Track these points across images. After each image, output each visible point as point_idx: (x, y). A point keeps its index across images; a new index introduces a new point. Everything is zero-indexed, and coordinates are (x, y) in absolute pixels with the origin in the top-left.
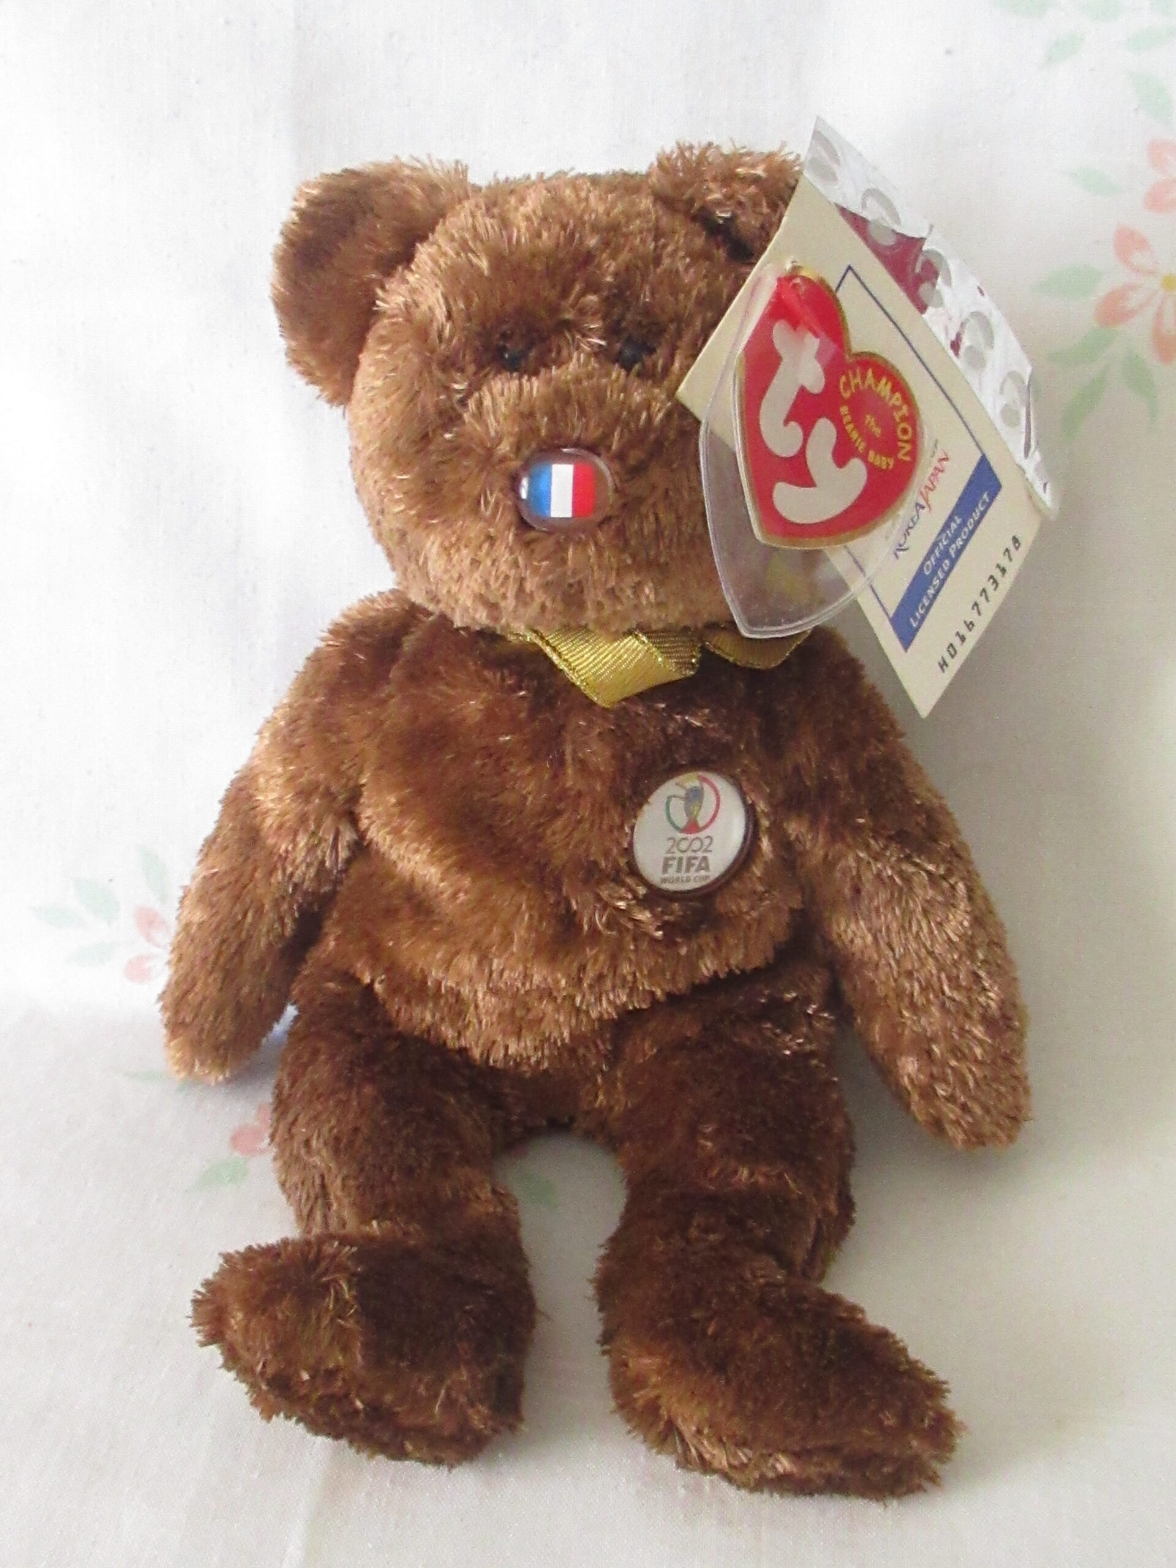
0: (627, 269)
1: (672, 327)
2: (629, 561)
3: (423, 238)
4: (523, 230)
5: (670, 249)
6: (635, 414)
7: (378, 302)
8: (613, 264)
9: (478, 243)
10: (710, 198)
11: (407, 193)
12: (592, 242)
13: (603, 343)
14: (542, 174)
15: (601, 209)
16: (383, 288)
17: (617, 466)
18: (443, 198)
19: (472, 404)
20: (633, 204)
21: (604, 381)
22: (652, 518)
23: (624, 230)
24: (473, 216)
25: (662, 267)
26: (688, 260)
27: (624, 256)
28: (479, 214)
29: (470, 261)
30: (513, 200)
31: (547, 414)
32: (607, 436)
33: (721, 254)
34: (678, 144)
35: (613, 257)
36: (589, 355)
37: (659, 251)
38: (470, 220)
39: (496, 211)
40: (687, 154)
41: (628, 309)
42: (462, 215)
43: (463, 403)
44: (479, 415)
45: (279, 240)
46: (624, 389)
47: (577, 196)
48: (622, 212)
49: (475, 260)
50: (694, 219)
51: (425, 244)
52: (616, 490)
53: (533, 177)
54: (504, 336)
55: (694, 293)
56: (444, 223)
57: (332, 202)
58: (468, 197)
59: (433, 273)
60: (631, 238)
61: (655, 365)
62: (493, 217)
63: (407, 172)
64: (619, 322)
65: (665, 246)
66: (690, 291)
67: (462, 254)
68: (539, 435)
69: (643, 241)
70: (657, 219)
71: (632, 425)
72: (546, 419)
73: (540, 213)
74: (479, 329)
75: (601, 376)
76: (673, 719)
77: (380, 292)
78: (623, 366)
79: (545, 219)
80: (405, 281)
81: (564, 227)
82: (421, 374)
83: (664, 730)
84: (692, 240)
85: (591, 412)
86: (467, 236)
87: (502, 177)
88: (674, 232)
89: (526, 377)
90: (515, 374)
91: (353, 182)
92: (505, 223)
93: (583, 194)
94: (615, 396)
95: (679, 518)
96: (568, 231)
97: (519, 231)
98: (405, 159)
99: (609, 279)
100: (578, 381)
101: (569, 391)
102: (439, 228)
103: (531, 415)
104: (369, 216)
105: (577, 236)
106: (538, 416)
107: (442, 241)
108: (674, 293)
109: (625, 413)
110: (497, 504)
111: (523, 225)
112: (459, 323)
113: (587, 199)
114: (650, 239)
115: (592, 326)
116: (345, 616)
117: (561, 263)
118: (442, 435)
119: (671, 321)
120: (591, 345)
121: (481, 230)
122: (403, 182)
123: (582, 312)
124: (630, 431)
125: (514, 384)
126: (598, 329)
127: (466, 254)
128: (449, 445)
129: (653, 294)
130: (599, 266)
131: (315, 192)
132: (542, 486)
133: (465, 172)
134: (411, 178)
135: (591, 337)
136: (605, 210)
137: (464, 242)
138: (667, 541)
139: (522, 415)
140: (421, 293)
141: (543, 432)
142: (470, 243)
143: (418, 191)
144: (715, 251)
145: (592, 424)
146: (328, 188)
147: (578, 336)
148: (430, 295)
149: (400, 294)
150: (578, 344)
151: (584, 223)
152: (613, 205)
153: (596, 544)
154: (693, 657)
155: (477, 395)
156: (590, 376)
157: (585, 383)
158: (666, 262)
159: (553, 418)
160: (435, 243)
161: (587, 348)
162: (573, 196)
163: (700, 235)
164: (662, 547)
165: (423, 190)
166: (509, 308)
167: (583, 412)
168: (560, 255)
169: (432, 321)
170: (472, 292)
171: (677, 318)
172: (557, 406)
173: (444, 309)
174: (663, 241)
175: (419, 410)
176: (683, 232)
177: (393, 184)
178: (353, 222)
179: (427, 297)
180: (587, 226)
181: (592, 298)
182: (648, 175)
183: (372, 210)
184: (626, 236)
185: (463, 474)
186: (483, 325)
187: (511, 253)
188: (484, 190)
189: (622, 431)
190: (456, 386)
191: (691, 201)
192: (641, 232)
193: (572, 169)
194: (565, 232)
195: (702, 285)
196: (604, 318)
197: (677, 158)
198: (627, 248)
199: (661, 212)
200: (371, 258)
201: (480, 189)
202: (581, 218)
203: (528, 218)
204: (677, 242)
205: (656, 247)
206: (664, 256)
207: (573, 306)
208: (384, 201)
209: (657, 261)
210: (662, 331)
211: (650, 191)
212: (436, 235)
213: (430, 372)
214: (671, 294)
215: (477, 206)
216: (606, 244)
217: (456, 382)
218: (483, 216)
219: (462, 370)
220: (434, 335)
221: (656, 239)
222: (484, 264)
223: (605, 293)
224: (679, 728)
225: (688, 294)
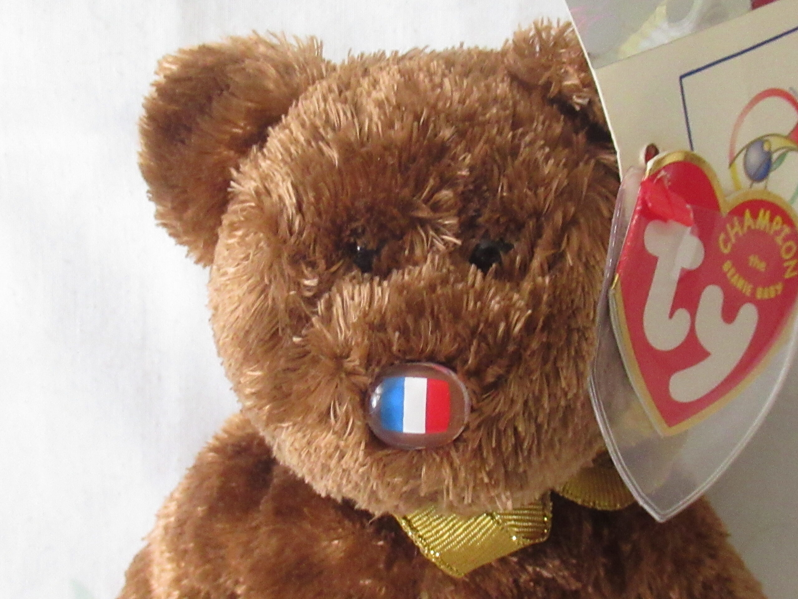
0: (484, 163)
1: (531, 224)
2: (486, 480)
3: (275, 120)
4: (375, 118)
5: (527, 139)
6: (492, 325)
7: (232, 183)
8: (469, 156)
9: (329, 129)
10: (568, 83)
11: (261, 72)
12: (447, 133)
13: (459, 242)
14: (396, 53)
15: (456, 96)
16: (237, 169)
17: (473, 384)
18: (298, 78)
19: (321, 306)
20: (488, 88)
21: (460, 286)
22: (510, 432)
23: (481, 118)
24: (325, 100)
25: (521, 159)
26: (547, 150)
27: (480, 148)
28: (330, 98)
29: (320, 150)
30: (365, 83)
31: (399, 329)
32: (462, 351)
33: (580, 138)
34: (535, 24)
35: (468, 150)
36: (443, 257)
37: (516, 141)
38: (322, 105)
39: (348, 94)
40: (544, 35)
41: (484, 205)
42: (314, 99)
43: (312, 302)
44: (328, 319)
45: (142, 112)
46: (480, 296)
47: (431, 80)
48: (479, 100)
49: (325, 148)
50: (552, 101)
51: (277, 128)
52: (473, 410)
53: (388, 55)
54: (354, 232)
55: (554, 185)
56: (297, 105)
57: (190, 79)
58: (322, 77)
59: (283, 160)
60: (487, 127)
61: (513, 261)
62: (345, 101)
63: (262, 49)
64: (473, 218)
65: (523, 135)
66: (549, 184)
67: (313, 144)
68: (390, 351)
69: (500, 132)
70: (515, 104)
71: (490, 338)
72: (397, 334)
73: (394, 101)
74: (329, 224)
75: (456, 281)
76: (526, 570)
77: (234, 173)
78: (479, 266)
79: (398, 107)
80: (257, 166)
81: (417, 118)
82: (271, 267)
83: (516, 581)
84: (550, 127)
85: (446, 325)
86: (318, 123)
87: (356, 54)
88: (531, 120)
89: (377, 279)
90: (366, 275)
91: (209, 60)
92: (357, 110)
93: (437, 80)
94: (471, 304)
95: (539, 427)
96: (422, 121)
97: (371, 120)
98: (262, 34)
99: (465, 172)
100: (432, 288)
101: (423, 301)
102: (292, 111)
103: (382, 327)
104: (225, 93)
105: (431, 126)
106: (390, 330)
107: (294, 126)
108: (534, 187)
109: (482, 325)
110: (347, 414)
111: (375, 112)
112: (309, 217)
113: (441, 85)
114: (507, 129)
115: (447, 222)
116: (225, 431)
117: (413, 159)
118: (291, 338)
119: (530, 216)
120: (446, 243)
121: (333, 117)
122: (258, 60)
123: (436, 208)
124: (488, 344)
125: (365, 290)
126: (451, 225)
127: (317, 143)
128: (298, 350)
129: (510, 188)
130: (454, 158)
131: (174, 68)
132: (394, 401)
133: (320, 47)
134: (266, 58)
135: (446, 235)
136: (460, 98)
137: (315, 128)
138: (526, 453)
139: (371, 326)
140: (272, 181)
141: (395, 348)
142: (321, 130)
143: (272, 71)
144: (574, 136)
145: (447, 339)
146: (185, 66)
147: (431, 233)
148: (281, 184)
149: (252, 178)
150: (432, 241)
151: (438, 114)
152: (469, 93)
153: (451, 464)
154: (545, 516)
155: (326, 295)
156: (445, 281)
157: (439, 291)
158: (524, 152)
159: (404, 331)
160: (287, 127)
161: (440, 246)
162: (427, 80)
163: (558, 121)
164: (521, 460)
165: (278, 71)
166: (360, 204)
167: (437, 325)
168: (413, 149)
169: (282, 211)
170: (322, 184)
171: (537, 214)
172: (410, 321)
173: (294, 200)
174: (520, 130)
175: (270, 302)
176: (541, 118)
177: (247, 62)
178: (210, 99)
179: (277, 185)
180: (442, 116)
181: (446, 194)
182: (504, 53)
183: (228, 87)
184: (483, 124)
185: (312, 383)
186: (333, 222)
187: (362, 145)
188: (338, 69)
189: (479, 345)
190: (307, 282)
191: (548, 85)
192: (498, 122)
193: (426, 47)
194: (419, 122)
195: (562, 174)
196: (459, 215)
197: (533, 37)
198: (484, 138)
199: (518, 97)
200: (227, 137)
201: (334, 69)
202: (434, 107)
203: (380, 105)
204: (536, 129)
205: (513, 137)
206: (523, 145)
207: (426, 201)
208: (238, 78)
209: (515, 151)
210: (520, 226)
211: (506, 72)
212: (289, 118)
213: (280, 264)
214: (530, 189)
215: (330, 90)
216: (461, 134)
217: (307, 279)
218: (334, 101)
219: (313, 265)
220: (284, 226)
221: (514, 127)
222: (334, 154)
223: (461, 188)
224: (531, 580)
225: (548, 185)
